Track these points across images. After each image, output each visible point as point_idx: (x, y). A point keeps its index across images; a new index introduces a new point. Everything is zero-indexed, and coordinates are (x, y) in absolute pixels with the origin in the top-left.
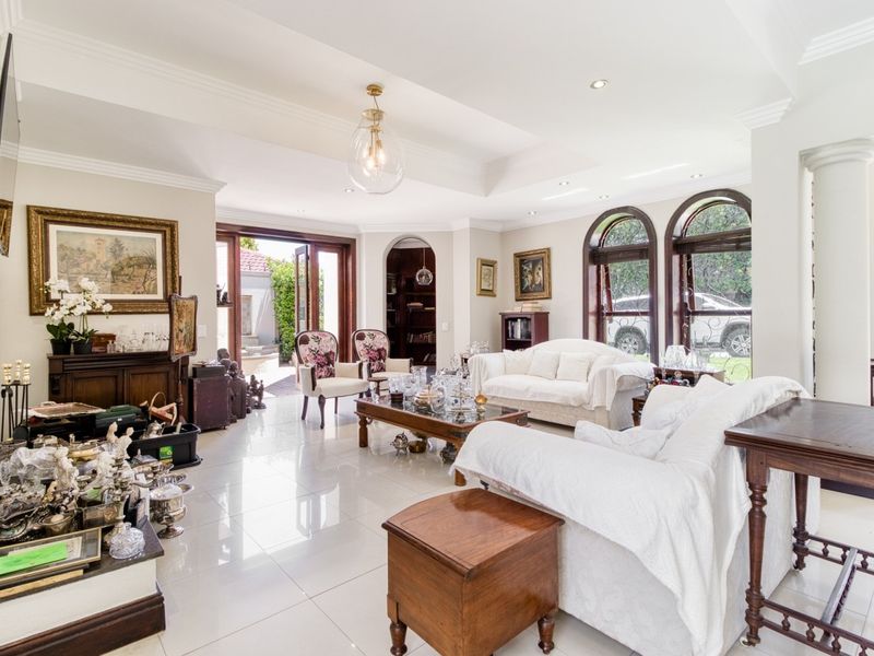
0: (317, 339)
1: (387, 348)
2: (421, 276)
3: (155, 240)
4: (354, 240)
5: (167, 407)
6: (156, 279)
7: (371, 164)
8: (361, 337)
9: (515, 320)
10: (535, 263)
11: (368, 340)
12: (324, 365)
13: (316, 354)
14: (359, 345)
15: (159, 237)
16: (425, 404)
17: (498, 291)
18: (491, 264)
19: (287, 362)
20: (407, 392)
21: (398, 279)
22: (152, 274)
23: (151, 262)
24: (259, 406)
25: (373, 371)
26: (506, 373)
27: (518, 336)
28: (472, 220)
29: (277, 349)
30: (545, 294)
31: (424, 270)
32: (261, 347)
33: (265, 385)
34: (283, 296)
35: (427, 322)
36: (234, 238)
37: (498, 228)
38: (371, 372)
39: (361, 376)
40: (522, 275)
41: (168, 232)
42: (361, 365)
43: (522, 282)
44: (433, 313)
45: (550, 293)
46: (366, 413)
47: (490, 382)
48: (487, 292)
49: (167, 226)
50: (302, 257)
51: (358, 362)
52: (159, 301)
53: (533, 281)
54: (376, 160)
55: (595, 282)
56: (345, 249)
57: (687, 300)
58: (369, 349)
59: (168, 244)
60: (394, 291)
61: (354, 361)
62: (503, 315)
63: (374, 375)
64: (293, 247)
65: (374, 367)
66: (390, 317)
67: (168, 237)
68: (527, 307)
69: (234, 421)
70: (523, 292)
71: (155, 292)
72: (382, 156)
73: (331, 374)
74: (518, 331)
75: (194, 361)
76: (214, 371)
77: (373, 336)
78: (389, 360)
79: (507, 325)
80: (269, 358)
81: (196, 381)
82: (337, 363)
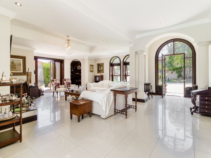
0: (56, 81)
1: (71, 82)
2: (78, 67)
3: (21, 60)
4: (64, 60)
5: (25, 94)
6: (21, 68)
7: (67, 49)
8: (65, 80)
9: (97, 77)
10: (101, 66)
11: (67, 81)
12: (57, 86)
13: (56, 83)
14: (65, 82)
15: (22, 60)
16: (77, 91)
17: (94, 71)
18: (92, 66)
19: (47, 86)
20: (74, 90)
21: (73, 68)
22: (20, 67)
23: (20, 65)
24: (43, 95)
25: (68, 87)
26: (94, 87)
27: (98, 80)
28: (88, 57)
29: (44, 83)
30: (103, 72)
31: (79, 66)
32: (40, 83)
33: (44, 90)
34: (46, 71)
35: (79, 77)
36: (36, 59)
37: (94, 59)
38: (67, 87)
39: (65, 88)
40: (98, 68)
41: (24, 58)
42: (65, 86)
43: (99, 69)
44: (81, 75)
45: (104, 72)
46: (67, 94)
47: (91, 88)
48: (92, 71)
49: (23, 57)
50: (52, 63)
51: (64, 85)
52: (22, 73)
53: (101, 69)
54: (68, 48)
55: (112, 70)
56: (62, 62)
57: (126, 73)
58: (67, 82)
59: (24, 61)
60: (73, 70)
61: (63, 85)
62: (95, 76)
63: (68, 88)
64: (49, 61)
65: (68, 86)
66: (72, 76)
67: (24, 59)
68: (99, 74)
69: (38, 97)
70: (99, 71)
71: (21, 71)
72: (70, 48)
73: (59, 88)
74: (98, 79)
75: (30, 85)
76: (34, 87)
77: (68, 80)
78: (71, 85)
79: (95, 78)
80: (43, 86)
81: (30, 89)
82: (60, 85)
